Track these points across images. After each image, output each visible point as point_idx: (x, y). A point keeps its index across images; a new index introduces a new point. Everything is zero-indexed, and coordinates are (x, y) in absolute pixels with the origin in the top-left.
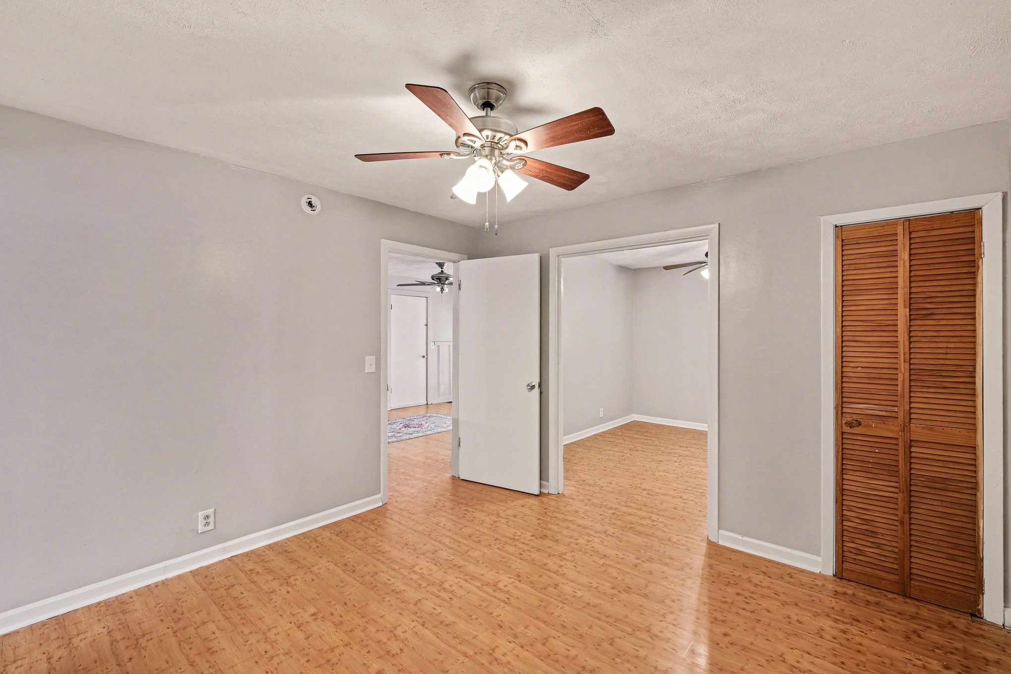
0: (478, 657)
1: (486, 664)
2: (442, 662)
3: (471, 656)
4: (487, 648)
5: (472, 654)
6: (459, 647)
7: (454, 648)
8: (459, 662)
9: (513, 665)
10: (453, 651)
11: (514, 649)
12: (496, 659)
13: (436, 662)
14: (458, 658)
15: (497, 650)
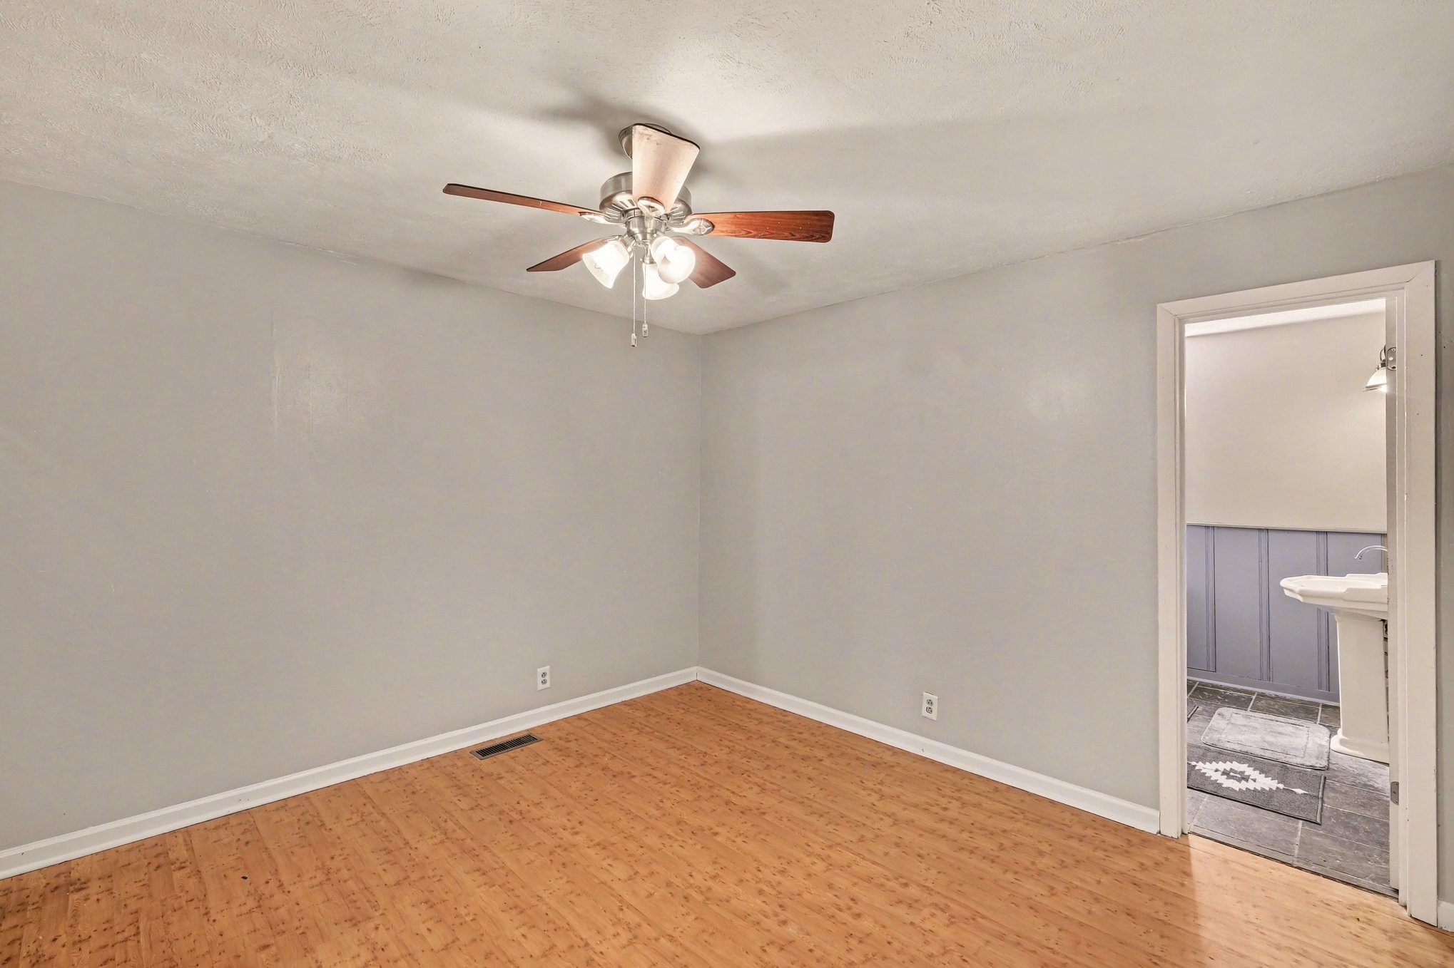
0: (654, 934)
1: (645, 925)
2: (704, 931)
3: (663, 937)
4: (638, 946)
5: (662, 938)
6: (679, 950)
7: (687, 950)
8: (680, 929)
9: (609, 922)
10: (688, 944)
11: (601, 942)
12: (630, 929)
13: (711, 931)
14: (681, 934)
15: (625, 942)
